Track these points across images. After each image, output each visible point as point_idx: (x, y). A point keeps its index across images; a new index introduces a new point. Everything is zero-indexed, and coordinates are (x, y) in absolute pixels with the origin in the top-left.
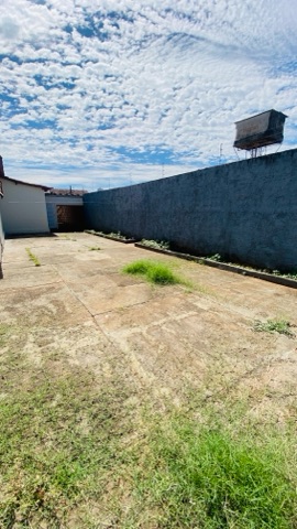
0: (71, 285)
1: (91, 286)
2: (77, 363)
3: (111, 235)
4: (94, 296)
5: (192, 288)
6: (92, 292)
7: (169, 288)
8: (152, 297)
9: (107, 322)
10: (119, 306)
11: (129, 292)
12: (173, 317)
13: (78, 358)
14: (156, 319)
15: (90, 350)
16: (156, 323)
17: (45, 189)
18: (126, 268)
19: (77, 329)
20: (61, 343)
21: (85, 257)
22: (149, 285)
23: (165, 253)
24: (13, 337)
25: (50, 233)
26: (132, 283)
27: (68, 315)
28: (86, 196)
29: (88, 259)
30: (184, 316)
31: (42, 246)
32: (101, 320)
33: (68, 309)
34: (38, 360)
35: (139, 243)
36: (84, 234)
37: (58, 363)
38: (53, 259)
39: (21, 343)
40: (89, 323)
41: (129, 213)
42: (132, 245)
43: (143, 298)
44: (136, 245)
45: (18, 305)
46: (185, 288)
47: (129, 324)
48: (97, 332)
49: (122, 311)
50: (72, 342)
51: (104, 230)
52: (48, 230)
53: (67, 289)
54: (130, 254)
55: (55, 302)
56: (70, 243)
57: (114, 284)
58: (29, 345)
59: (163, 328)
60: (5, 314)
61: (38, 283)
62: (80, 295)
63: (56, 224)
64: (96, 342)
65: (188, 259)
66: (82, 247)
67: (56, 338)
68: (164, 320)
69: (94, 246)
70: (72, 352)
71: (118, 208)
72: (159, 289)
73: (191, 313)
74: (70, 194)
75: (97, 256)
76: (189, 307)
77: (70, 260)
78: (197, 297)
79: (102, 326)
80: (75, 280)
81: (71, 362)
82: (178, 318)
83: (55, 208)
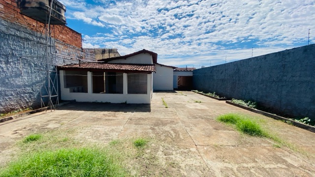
0: (183, 122)
1: (195, 125)
2: (186, 174)
3: (209, 94)
4: (197, 132)
5: (279, 144)
6: (195, 129)
7: (257, 139)
8: (244, 144)
9: (206, 153)
10: (214, 143)
11: (222, 134)
12: (262, 165)
13: (186, 171)
14: (244, 161)
15: (194, 168)
16: (245, 165)
17: (174, 68)
18: (220, 117)
19: (186, 151)
20: (177, 157)
21: (192, 106)
22: (239, 133)
23: (252, 110)
24: (153, 145)
25: (174, 91)
26: (224, 129)
27: (181, 140)
28: (195, 71)
29: (193, 107)
30: (272, 166)
31: (169, 97)
32: (201, 150)
33: (181, 137)
34: (164, 163)
35: (229, 101)
36: (191, 92)
37: (173, 169)
38: (174, 105)
39: (156, 150)
40: (193, 149)
41: (223, 80)
42: (225, 101)
43: (233, 142)
44: (227, 102)
45: (156, 128)
46: (272, 142)
47: (222, 159)
48: (199, 158)
49: (217, 148)
50: (184, 159)
51: (205, 91)
52: (173, 89)
53: (180, 124)
54: (223, 108)
55: (174, 130)
56: (183, 96)
57: (211, 127)
58: (160, 153)
59: (252, 171)
60: (150, 131)
61: (166, 117)
62: (188, 129)
63: (177, 86)
64: (198, 164)
65: (275, 118)
66: (190, 99)
67: (174, 153)
68: (253, 164)
69: (197, 100)
70: (183, 165)
71: (215, 78)
72: (246, 138)
73: (279, 165)
74: (186, 70)
75: (199, 106)
76: (278, 160)
77: (183, 107)
78: (286, 153)
79: (202, 154)
80: (186, 120)
81: (182, 172)
82: (267, 166)
83: (177, 78)
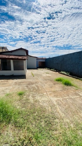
0: (41, 82)
1: (46, 83)
2: (42, 104)
3: (52, 69)
4: (47, 86)
5: (77, 88)
6: (46, 85)
7: (69, 87)
8: (64, 89)
9: (50, 94)
10: (53, 90)
11: (57, 86)
12: (71, 97)
13: (42, 103)
14: (65, 96)
15: (45, 101)
16: (65, 98)
17: (37, 58)
18: (56, 79)
19: (42, 94)
20: (38, 98)
21: (45, 75)
22: (63, 85)
23: (68, 76)
24: (27, 94)
26: (57, 84)
27: (40, 90)
28: (46, 59)
29: (45, 76)
30: (75, 97)
31: (35, 71)
32: (48, 94)
33: (40, 89)
34: (32, 101)
35: (60, 72)
36: (45, 69)
37: (37, 103)
38: (37, 75)
39: (29, 96)
40: (45, 94)
41: (57, 63)
42: (58, 73)
43: (61, 89)
44: (59, 73)
45: (29, 86)
46: (75, 88)
47: (56, 96)
48: (47, 97)
49: (54, 92)
50: (41, 98)
51: (50, 68)
52: (36, 68)
53: (40, 83)
54: (57, 76)
55: (37, 86)
56: (41, 71)
57: (52, 84)
58: (30, 97)
59: (67, 99)
60: (26, 87)
61: (33, 81)
62: (43, 85)
63: (38, 66)
64: (47, 100)
65: (76, 78)
66: (44, 72)
67: (37, 96)
68: (68, 97)
69: (47, 72)
70: (40, 101)
71: (54, 62)
72: (66, 87)
73: (77, 96)
74: (42, 59)
75: (48, 75)
76: (77, 94)
77: (41, 75)
78: (80, 92)
79: (48, 95)
80: (42, 81)
81: (40, 104)
82: (73, 97)
83: (38, 62)
